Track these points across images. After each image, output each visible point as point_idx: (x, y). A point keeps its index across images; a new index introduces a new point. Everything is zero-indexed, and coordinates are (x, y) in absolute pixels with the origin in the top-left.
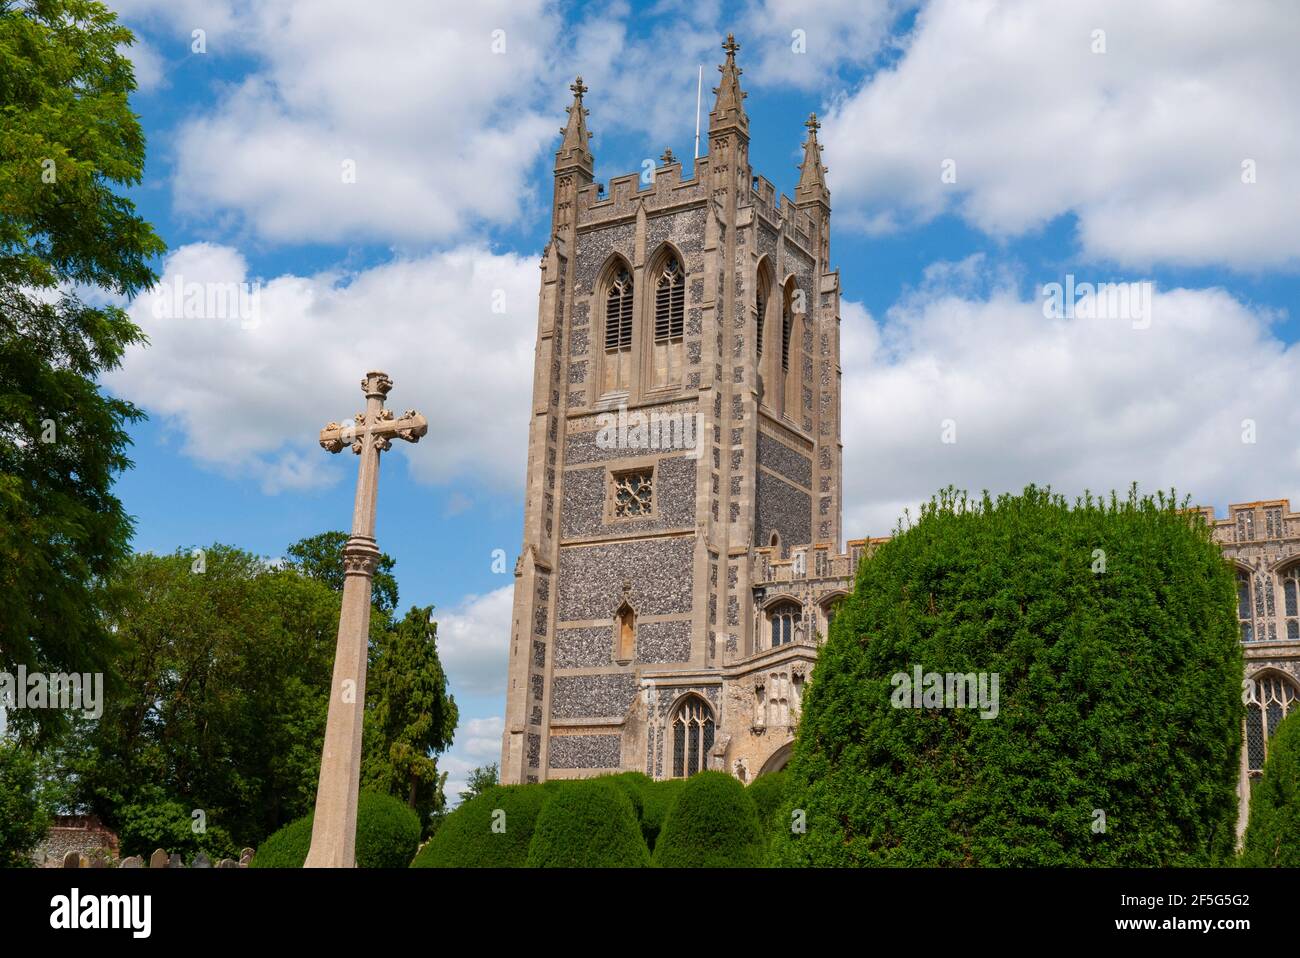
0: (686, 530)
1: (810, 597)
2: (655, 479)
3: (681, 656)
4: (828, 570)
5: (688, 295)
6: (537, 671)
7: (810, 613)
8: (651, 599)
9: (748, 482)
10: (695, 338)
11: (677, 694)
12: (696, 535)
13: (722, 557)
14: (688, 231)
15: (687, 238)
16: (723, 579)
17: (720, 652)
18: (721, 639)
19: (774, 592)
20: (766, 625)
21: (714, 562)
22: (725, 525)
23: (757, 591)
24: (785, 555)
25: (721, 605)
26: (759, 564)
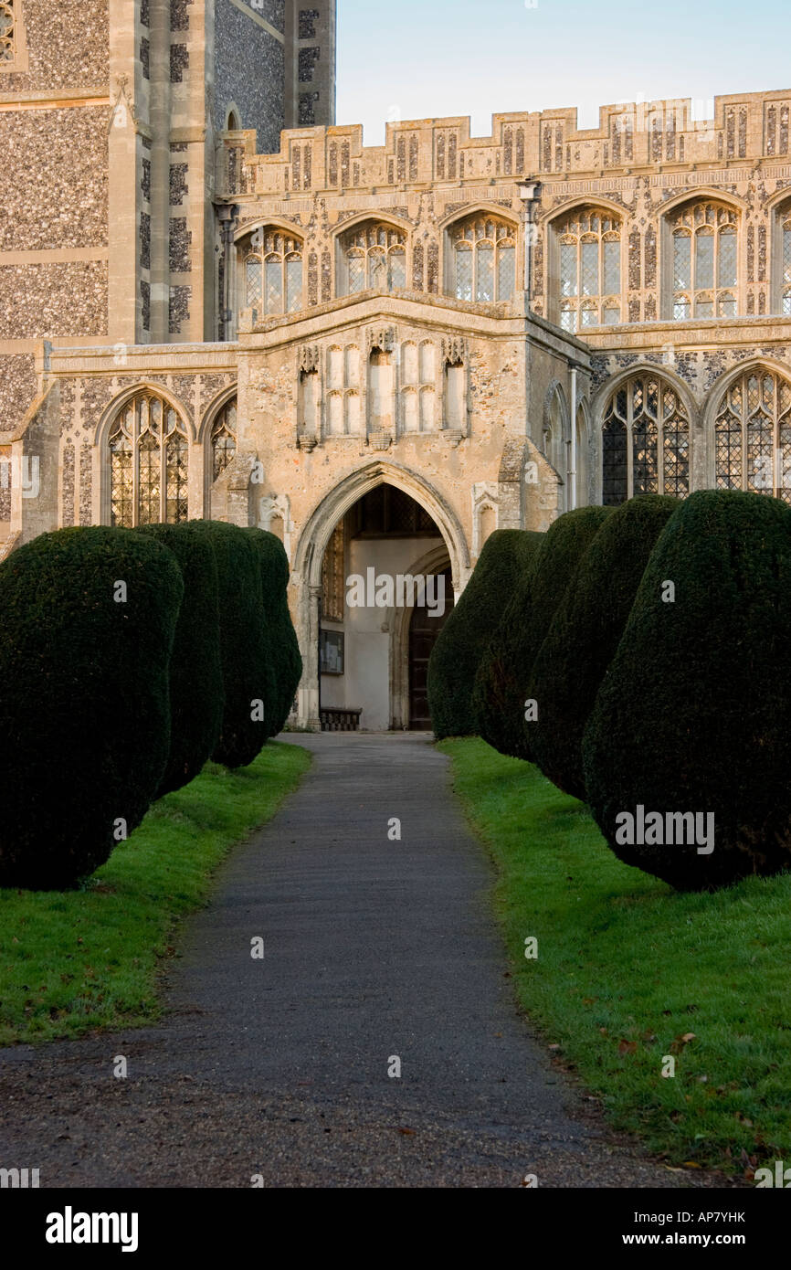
0: (85, 92)
1: (319, 222)
3: (84, 324)
4: (352, 176)
7: (319, 251)
9: (200, 9)
12: (112, 101)
13: (162, 147)
16: (161, 188)
17: (159, 319)
18: (159, 294)
19: (253, 213)
20: (236, 269)
21: (146, 153)
22: (163, 86)
23: (221, 210)
24: (270, 145)
25: (160, 235)
26: (224, 161)
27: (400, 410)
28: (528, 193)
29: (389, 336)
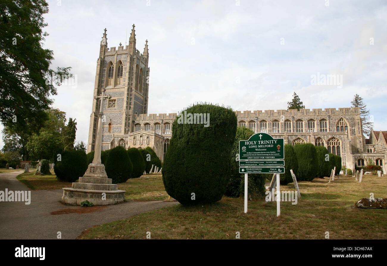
0: (121, 111)
1: (142, 123)
2: (116, 101)
4: (146, 119)
5: (124, 70)
6: (94, 134)
7: (142, 126)
8: (115, 122)
9: (133, 103)
10: (125, 77)
11: (119, 139)
12: (123, 111)
13: (128, 116)
14: (124, 58)
15: (124, 59)
16: (128, 119)
17: (127, 132)
18: (127, 129)
19: (136, 122)
20: (134, 127)
21: (126, 116)
22: (128, 110)
23: (133, 122)
24: (138, 116)
25: (127, 124)
26: (134, 117)
27: (143, 142)
28: (162, 121)
29: (142, 135)
